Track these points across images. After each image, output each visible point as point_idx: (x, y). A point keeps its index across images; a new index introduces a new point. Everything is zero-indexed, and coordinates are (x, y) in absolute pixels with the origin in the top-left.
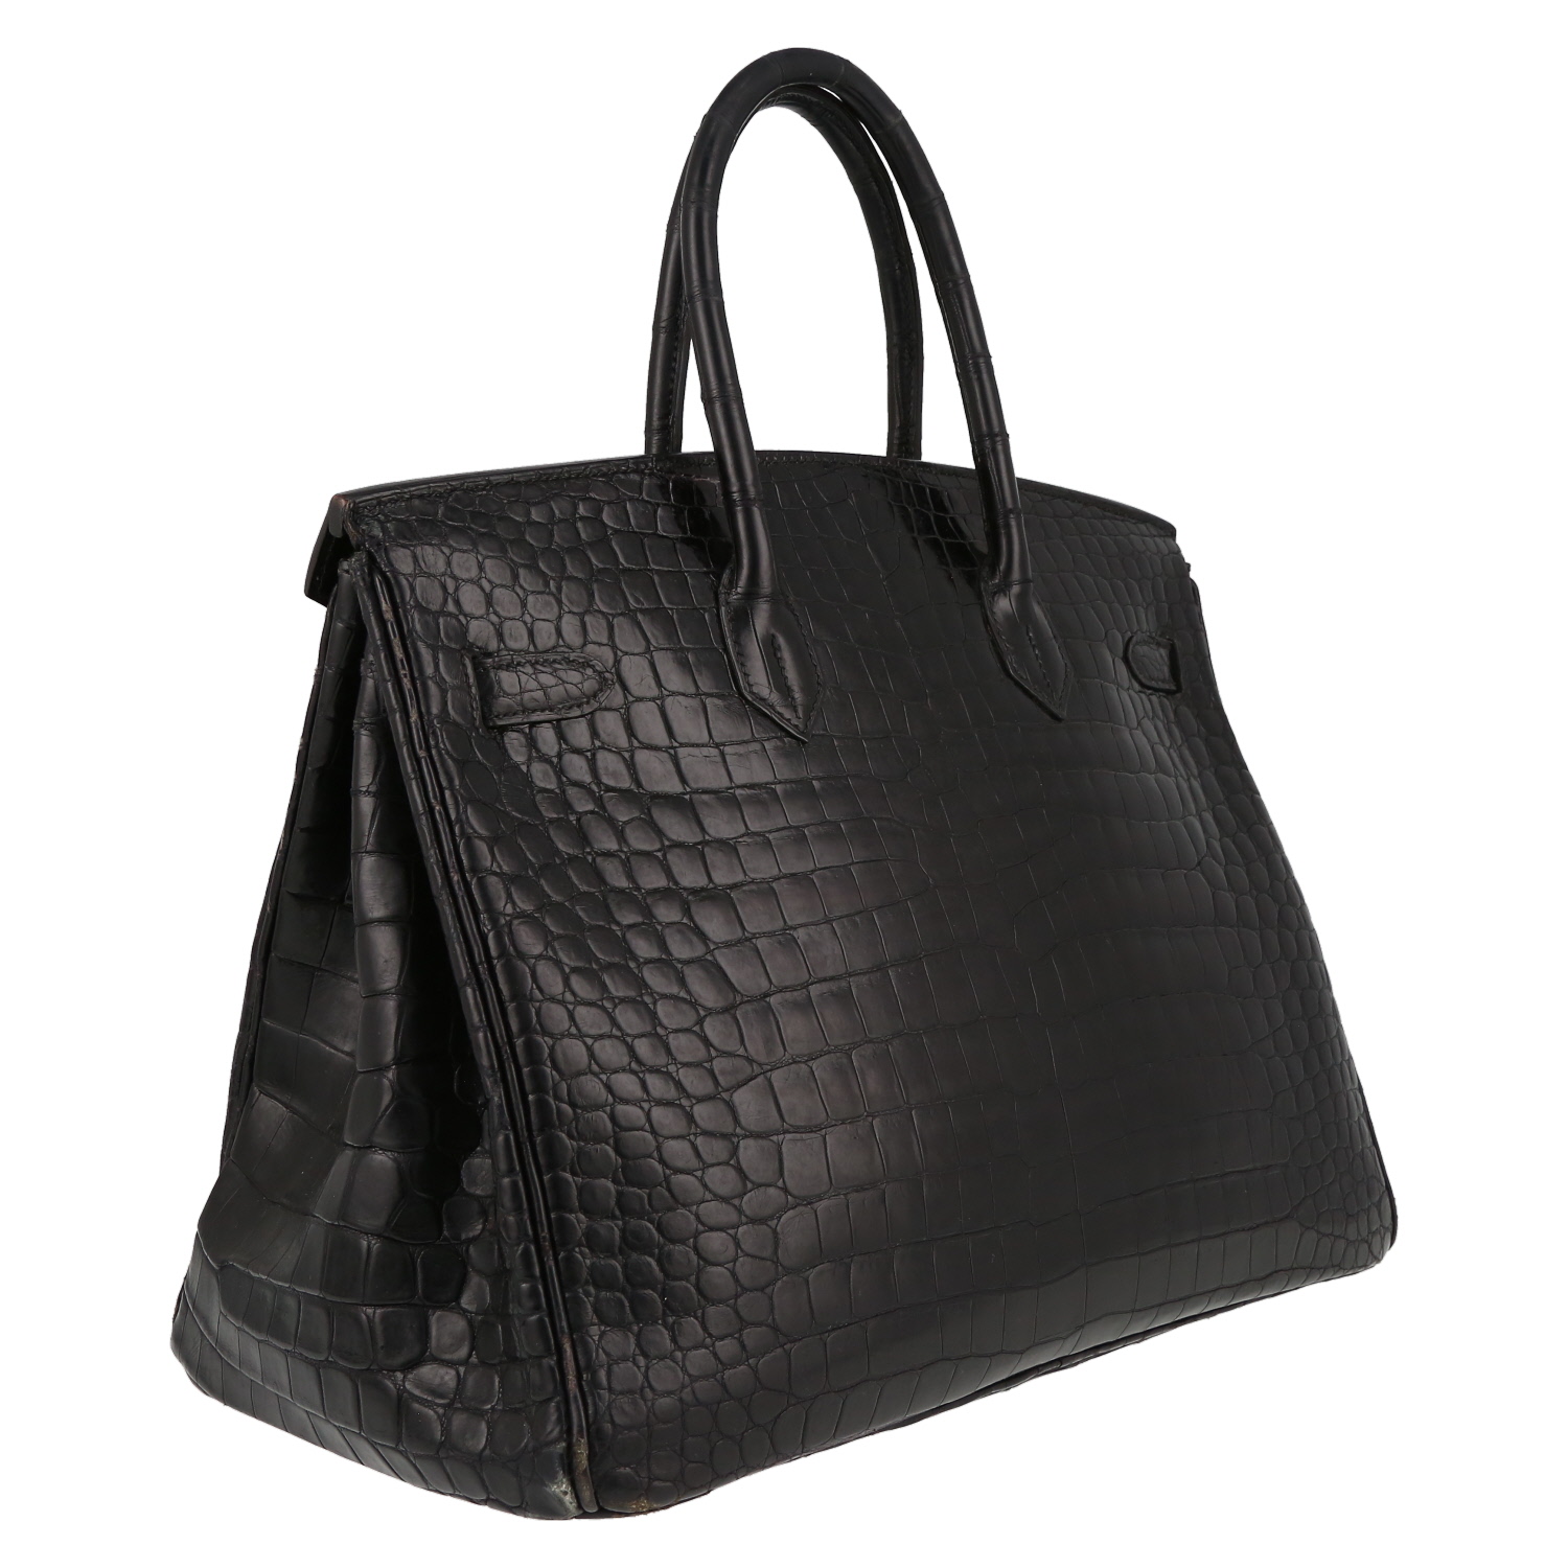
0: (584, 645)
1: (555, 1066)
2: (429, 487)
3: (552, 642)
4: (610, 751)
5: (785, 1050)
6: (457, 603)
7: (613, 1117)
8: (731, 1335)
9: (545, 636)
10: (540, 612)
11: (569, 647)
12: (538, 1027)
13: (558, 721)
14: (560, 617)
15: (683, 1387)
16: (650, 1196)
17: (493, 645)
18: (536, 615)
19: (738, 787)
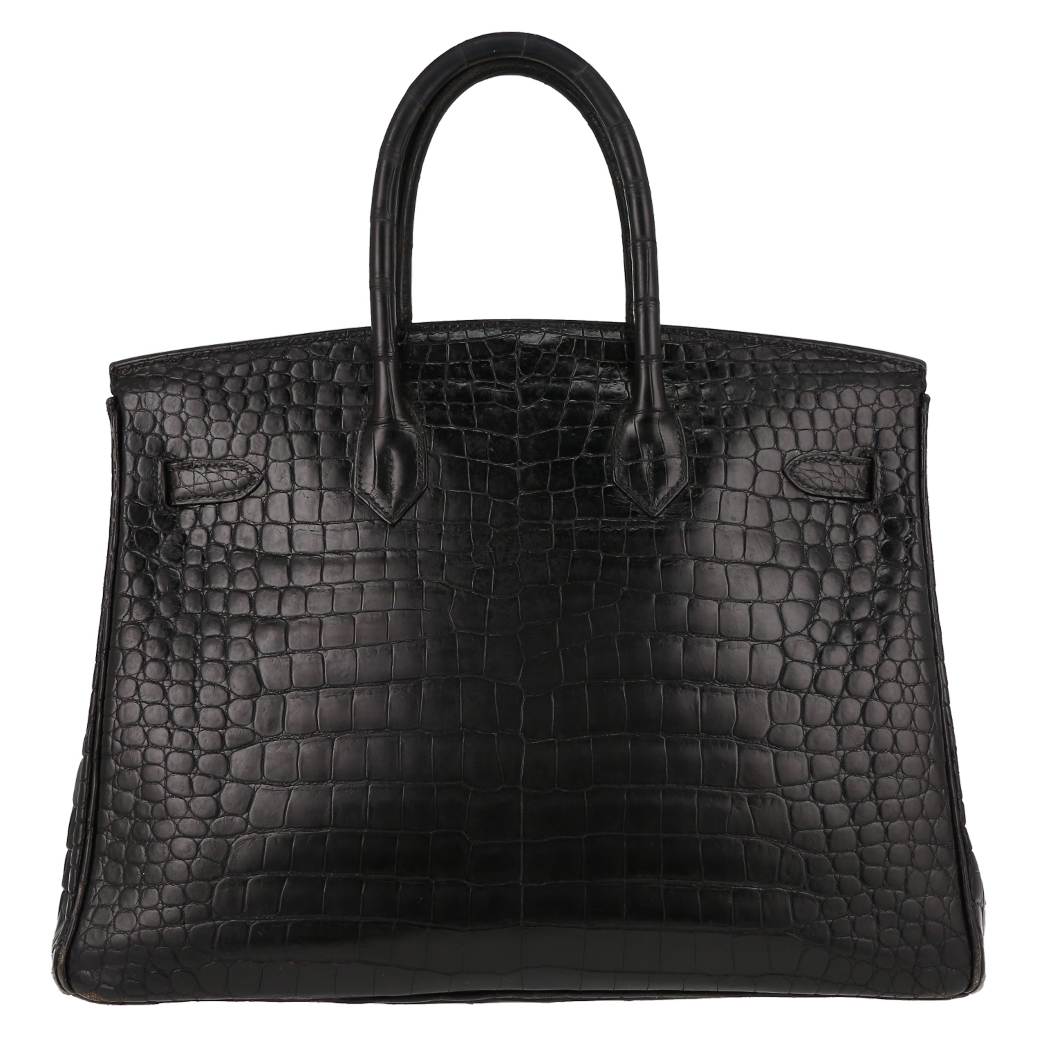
0: (246, 455)
1: (118, 718)
2: (168, 356)
3: (222, 453)
4: (249, 524)
5: (283, 729)
6: (162, 428)
7: (143, 755)
8: (177, 906)
9: (219, 448)
10: (219, 434)
11: (235, 456)
12: (115, 692)
13: (220, 503)
14: (232, 437)
15: (133, 931)
16: (153, 808)
17: (183, 454)
18: (215, 436)
19: (328, 552)
